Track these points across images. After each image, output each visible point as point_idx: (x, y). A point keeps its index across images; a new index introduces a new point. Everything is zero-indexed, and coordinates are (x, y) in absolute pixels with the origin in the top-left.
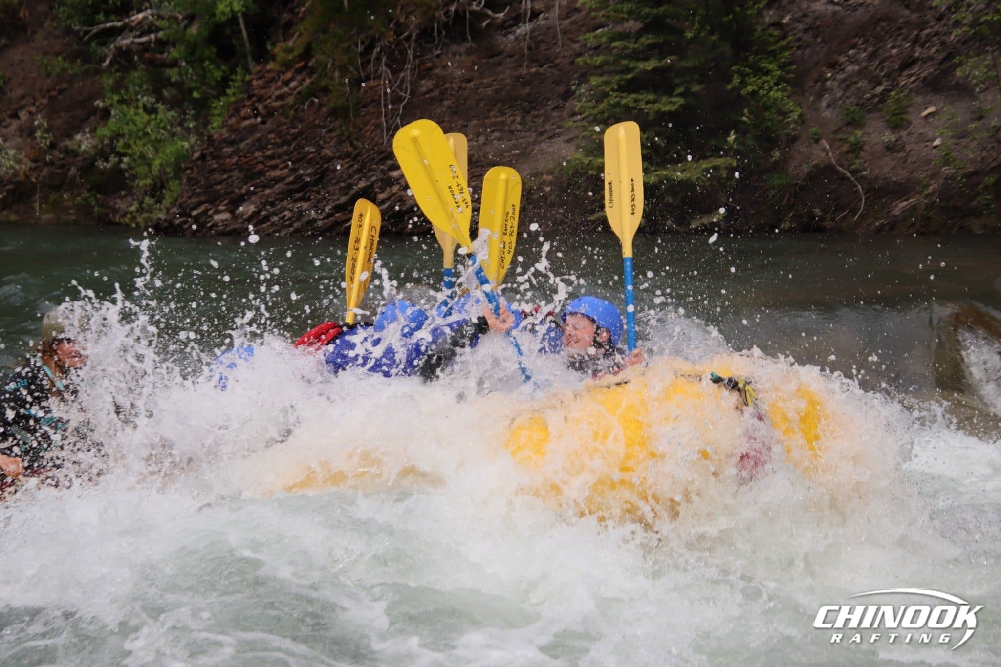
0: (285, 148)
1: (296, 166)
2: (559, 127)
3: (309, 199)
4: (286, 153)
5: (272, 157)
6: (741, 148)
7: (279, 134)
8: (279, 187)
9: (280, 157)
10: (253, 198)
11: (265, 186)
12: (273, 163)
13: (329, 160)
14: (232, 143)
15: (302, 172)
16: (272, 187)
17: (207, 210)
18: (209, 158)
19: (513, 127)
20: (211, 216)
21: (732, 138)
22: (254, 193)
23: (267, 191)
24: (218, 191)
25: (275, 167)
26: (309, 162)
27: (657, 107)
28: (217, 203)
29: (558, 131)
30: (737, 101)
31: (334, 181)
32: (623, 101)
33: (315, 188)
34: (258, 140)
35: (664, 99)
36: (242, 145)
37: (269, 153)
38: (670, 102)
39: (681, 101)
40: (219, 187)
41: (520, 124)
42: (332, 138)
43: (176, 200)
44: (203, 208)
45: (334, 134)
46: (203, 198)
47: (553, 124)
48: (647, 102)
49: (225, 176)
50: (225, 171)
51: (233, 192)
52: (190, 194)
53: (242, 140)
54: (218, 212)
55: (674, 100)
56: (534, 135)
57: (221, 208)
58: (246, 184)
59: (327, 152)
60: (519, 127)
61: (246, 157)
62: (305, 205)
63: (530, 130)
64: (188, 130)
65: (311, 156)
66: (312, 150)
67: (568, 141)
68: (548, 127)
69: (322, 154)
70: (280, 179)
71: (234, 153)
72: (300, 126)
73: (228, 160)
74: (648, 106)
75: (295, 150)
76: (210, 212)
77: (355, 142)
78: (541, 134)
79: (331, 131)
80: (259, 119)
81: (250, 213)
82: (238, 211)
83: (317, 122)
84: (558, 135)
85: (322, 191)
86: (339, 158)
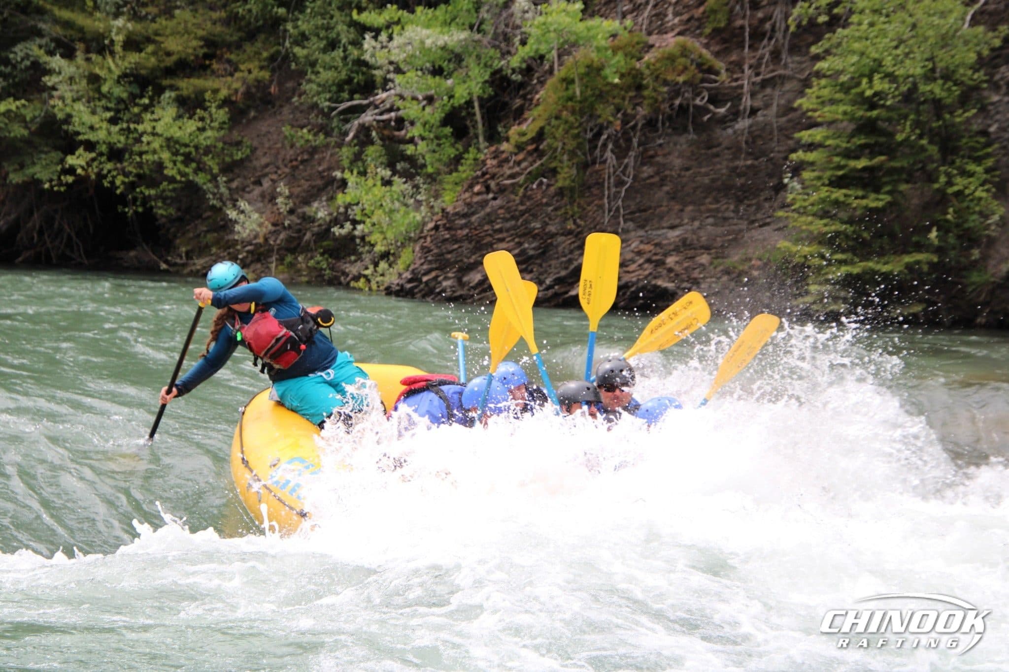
0: (513, 223)
1: (522, 240)
2: (769, 217)
4: (514, 228)
5: (500, 231)
6: (942, 244)
7: (508, 210)
9: (507, 230)
10: (480, 268)
12: (500, 236)
13: (553, 236)
14: (464, 216)
15: (526, 245)
17: (437, 277)
18: (441, 229)
19: (727, 214)
20: (440, 283)
21: (933, 234)
24: (448, 260)
25: (502, 240)
26: (534, 237)
27: (864, 202)
28: (446, 270)
29: (768, 220)
30: (942, 200)
31: (556, 256)
32: (834, 196)
33: (538, 261)
34: (488, 214)
35: (873, 196)
36: (473, 219)
37: (497, 227)
38: (877, 199)
39: (888, 198)
40: (449, 256)
41: (733, 211)
42: (557, 216)
43: (409, 266)
44: (433, 274)
45: (559, 213)
46: (434, 266)
47: (764, 214)
48: (856, 198)
49: (456, 246)
50: (456, 242)
51: (461, 261)
52: (422, 261)
53: (473, 214)
54: (446, 279)
55: (882, 197)
56: (745, 222)
57: (450, 275)
58: (474, 254)
59: (552, 228)
60: (732, 215)
61: (475, 229)
63: (741, 218)
64: (419, 203)
65: (536, 231)
66: (538, 225)
67: (779, 229)
68: (759, 216)
69: (547, 230)
71: (465, 226)
72: (528, 204)
73: (459, 232)
74: (857, 201)
75: (522, 225)
76: (440, 279)
77: (578, 221)
78: (753, 222)
79: (556, 209)
80: (491, 196)
81: (476, 281)
82: (465, 279)
83: (545, 200)
84: (768, 224)
85: (544, 265)
86: (562, 234)
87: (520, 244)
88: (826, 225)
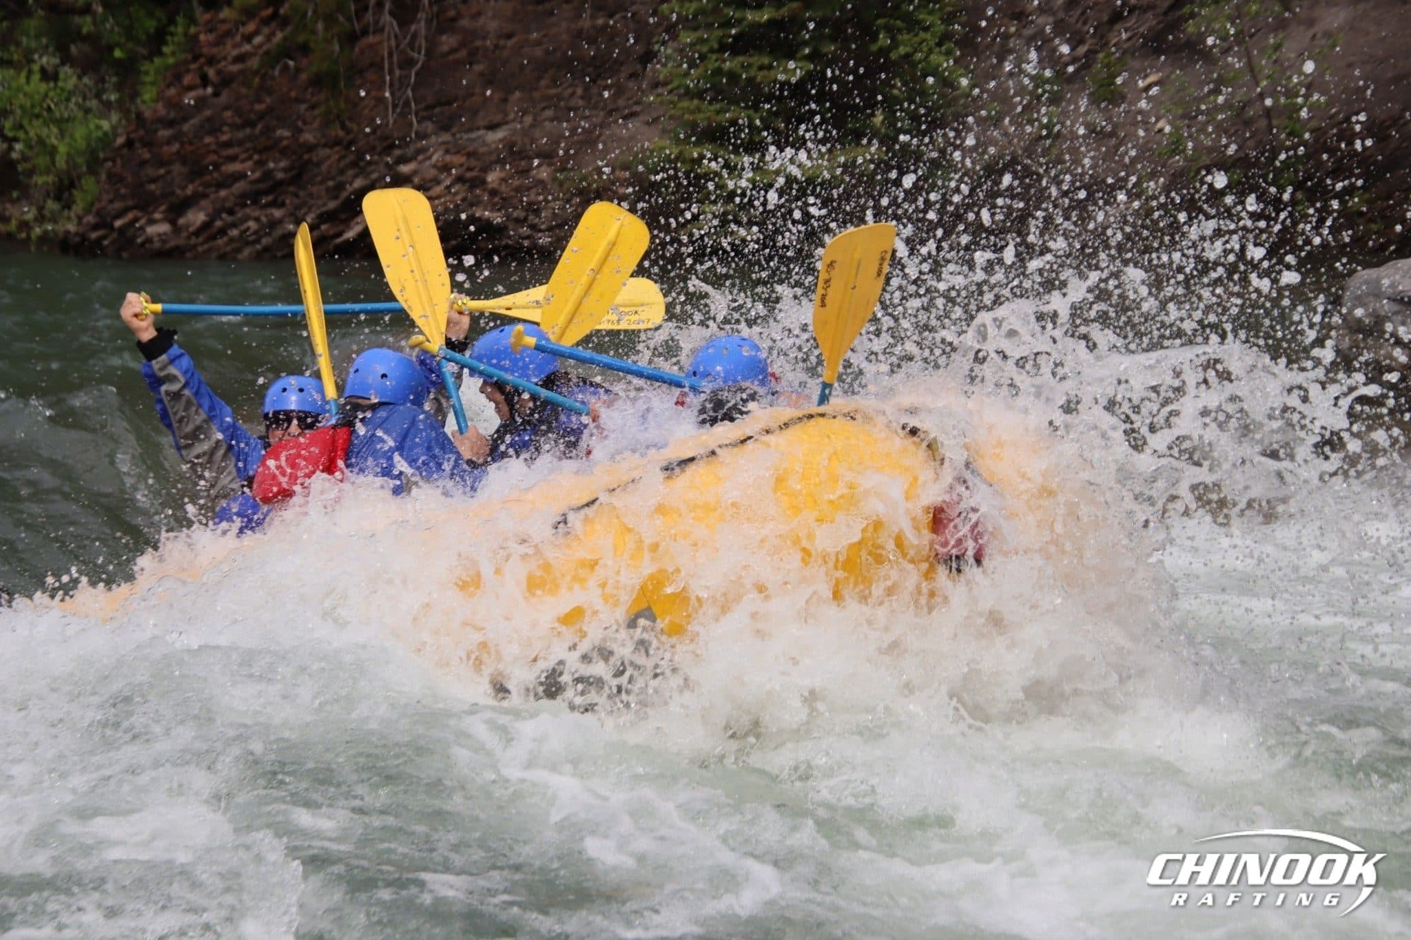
0: (248, 131)
1: (264, 157)
2: (637, 103)
3: (283, 205)
4: (250, 139)
5: (228, 144)
6: (892, 132)
7: (238, 111)
8: (239, 187)
9: (240, 143)
10: (204, 203)
11: (220, 185)
12: (230, 152)
13: (311, 148)
14: (170, 124)
15: (271, 165)
16: (229, 186)
17: (136, 220)
18: (137, 145)
19: (573, 103)
20: (142, 229)
21: (879, 118)
22: (205, 196)
23: (223, 193)
24: (152, 192)
25: (233, 159)
26: (284, 152)
27: (774, 74)
28: (151, 209)
29: (635, 108)
30: (885, 65)
31: (319, 179)
32: (726, 67)
33: (292, 189)
34: (208, 120)
36: (186, 127)
37: (225, 138)
39: (806, 67)
40: (152, 187)
41: (582, 98)
42: (314, 118)
43: (92, 204)
44: (130, 216)
45: (317, 112)
46: (130, 203)
47: (629, 99)
48: (760, 68)
49: (162, 171)
50: (162, 164)
51: (173, 193)
52: (111, 196)
53: (185, 119)
54: (152, 222)
55: (798, 64)
56: (602, 114)
57: (157, 216)
58: (192, 182)
59: (308, 137)
60: (581, 103)
61: (191, 143)
62: (277, 213)
63: (594, 107)
64: (108, 105)
65: (285, 143)
66: (286, 133)
67: (650, 123)
68: (621, 102)
69: (301, 140)
70: (242, 176)
71: (174, 138)
72: (268, 100)
73: (165, 148)
74: (762, 73)
75: (262, 133)
76: (141, 223)
77: (348, 123)
78: (611, 113)
79: (313, 107)
80: (209, 90)
81: (199, 224)
82: (181, 221)
83: (293, 94)
84: (633, 115)
85: (302, 193)
86: (325, 145)
87: (261, 163)
88: (718, 112)
